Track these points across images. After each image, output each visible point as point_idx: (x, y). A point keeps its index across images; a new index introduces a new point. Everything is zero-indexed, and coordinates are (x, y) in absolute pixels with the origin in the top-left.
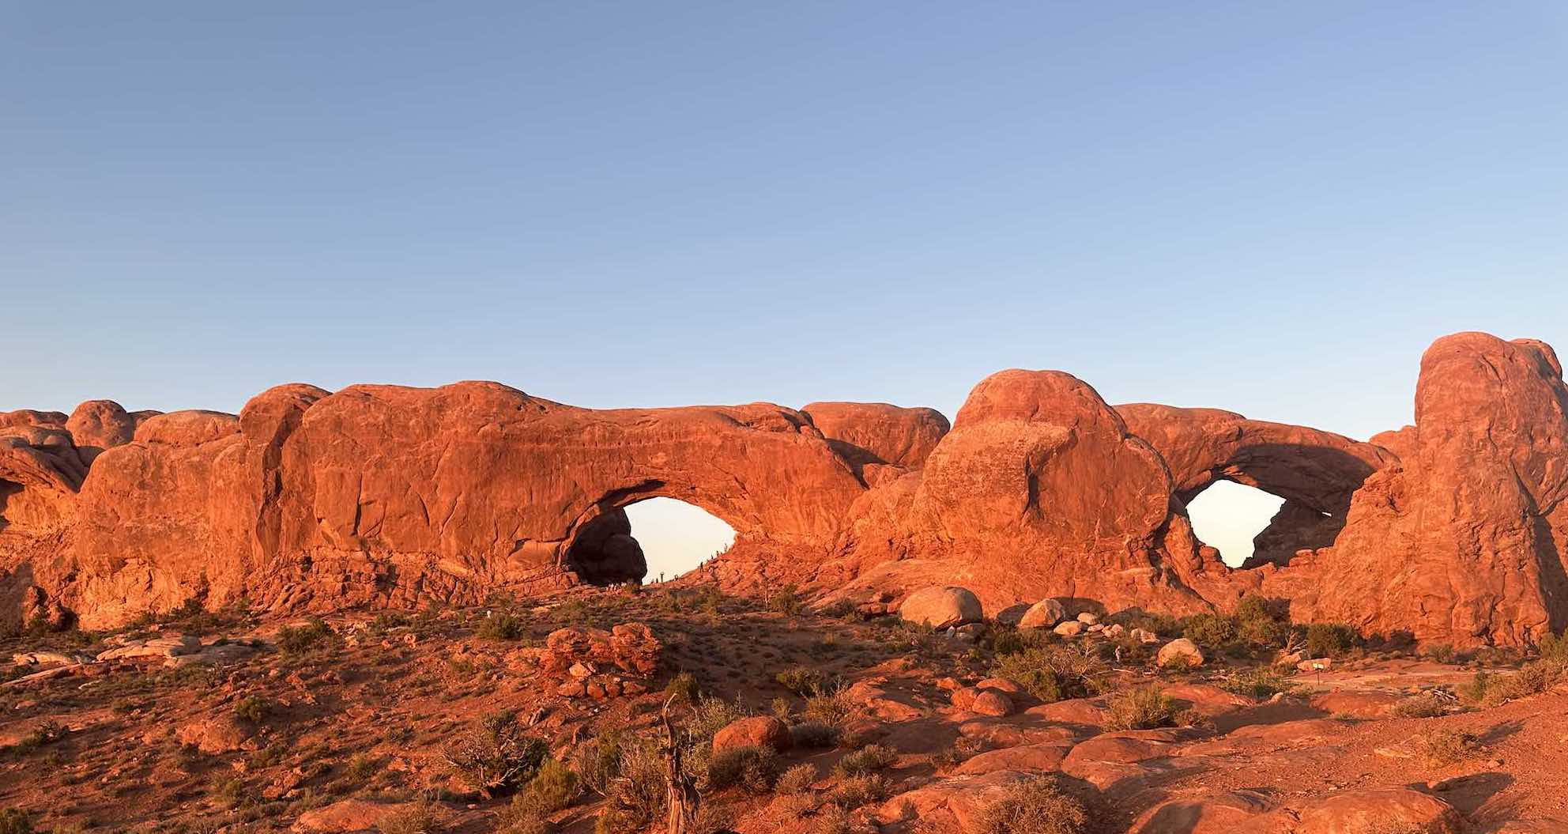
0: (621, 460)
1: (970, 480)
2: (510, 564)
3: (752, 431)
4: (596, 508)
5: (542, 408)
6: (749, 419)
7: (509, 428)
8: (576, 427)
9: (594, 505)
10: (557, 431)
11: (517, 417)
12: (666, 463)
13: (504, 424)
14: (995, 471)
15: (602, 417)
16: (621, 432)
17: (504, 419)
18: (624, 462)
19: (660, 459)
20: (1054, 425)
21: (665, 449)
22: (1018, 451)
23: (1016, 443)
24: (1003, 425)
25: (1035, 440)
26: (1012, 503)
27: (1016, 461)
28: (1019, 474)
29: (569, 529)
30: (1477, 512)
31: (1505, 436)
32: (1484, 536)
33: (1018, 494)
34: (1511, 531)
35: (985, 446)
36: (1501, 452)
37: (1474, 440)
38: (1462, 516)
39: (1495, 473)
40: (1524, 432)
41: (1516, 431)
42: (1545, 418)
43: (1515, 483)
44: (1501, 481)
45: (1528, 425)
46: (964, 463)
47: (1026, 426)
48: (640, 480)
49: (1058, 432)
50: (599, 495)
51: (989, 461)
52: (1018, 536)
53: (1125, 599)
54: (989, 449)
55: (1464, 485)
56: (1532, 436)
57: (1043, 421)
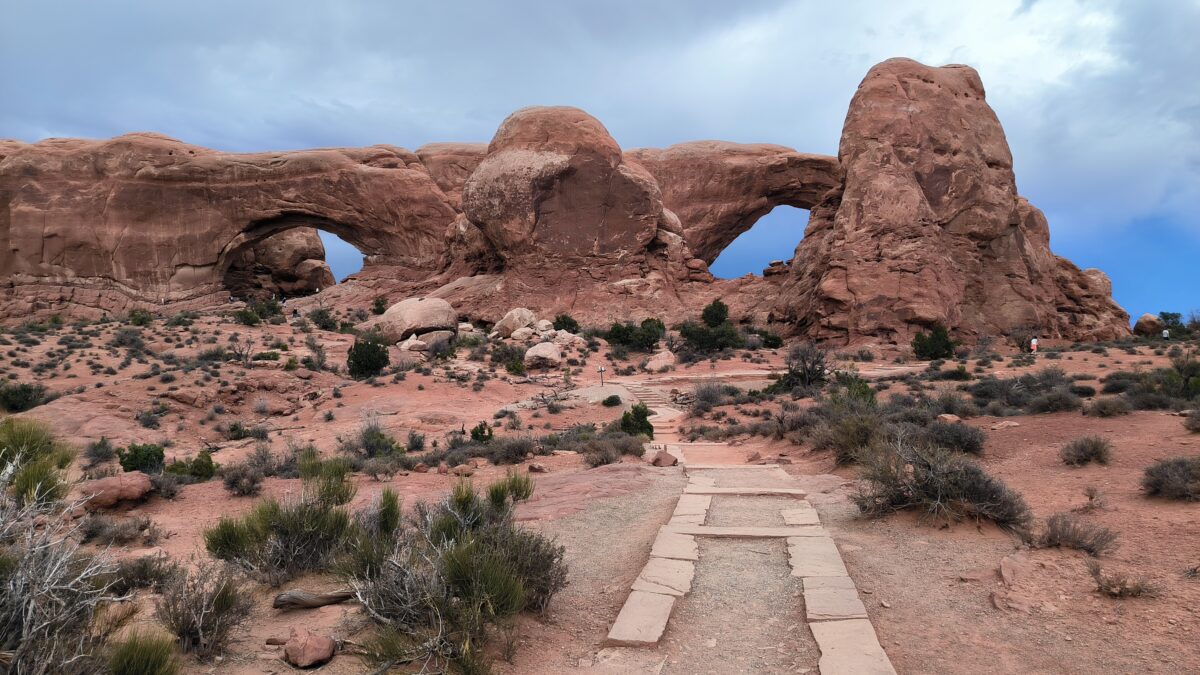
0: (258, 195)
1: (490, 203)
2: (172, 285)
3: (365, 168)
4: (242, 235)
5: (191, 152)
6: (365, 158)
7: (161, 170)
8: (218, 168)
9: (240, 233)
10: (202, 172)
11: (168, 161)
12: (297, 197)
13: (157, 167)
14: (507, 195)
15: (240, 159)
16: (257, 171)
17: (157, 163)
18: (262, 197)
19: (291, 194)
20: (559, 153)
21: (294, 184)
22: (526, 176)
23: (525, 170)
24: (515, 155)
25: (540, 168)
26: (522, 224)
27: (523, 185)
28: (527, 198)
29: (219, 254)
30: (876, 221)
31: (909, 151)
32: (883, 243)
33: (526, 216)
34: (910, 238)
35: (501, 173)
36: (904, 166)
37: (879, 155)
38: (863, 225)
39: (897, 185)
40: (927, 147)
41: (919, 146)
42: (951, 134)
43: (916, 194)
44: (901, 192)
45: (932, 140)
46: (487, 188)
47: (535, 155)
48: (276, 211)
49: (559, 159)
50: (244, 224)
51: (503, 186)
52: (530, 253)
53: (614, 307)
54: (504, 175)
55: (866, 197)
56: (936, 151)
57: (550, 149)
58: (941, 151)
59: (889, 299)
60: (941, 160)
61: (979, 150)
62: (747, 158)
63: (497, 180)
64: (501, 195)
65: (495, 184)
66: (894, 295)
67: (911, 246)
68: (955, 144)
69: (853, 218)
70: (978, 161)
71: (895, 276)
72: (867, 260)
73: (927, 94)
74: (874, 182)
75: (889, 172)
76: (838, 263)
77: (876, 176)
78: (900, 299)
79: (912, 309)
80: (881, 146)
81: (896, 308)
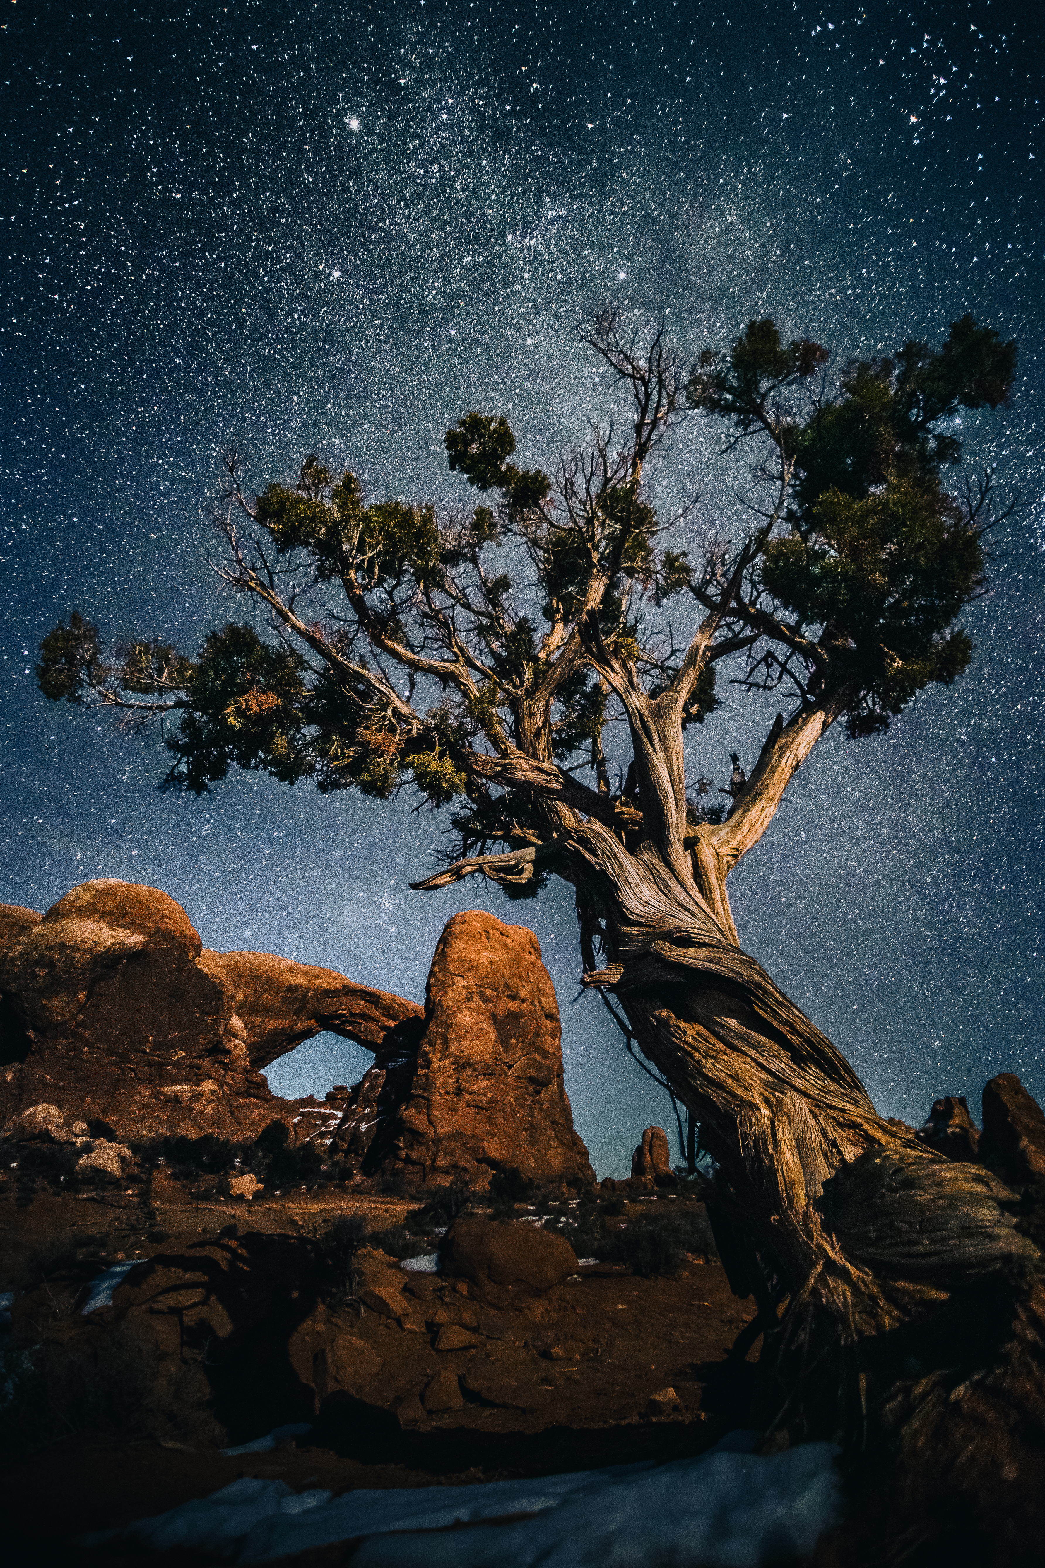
1: (33, 973)
14: (59, 967)
20: (133, 933)
22: (89, 951)
23: (89, 944)
24: (82, 925)
25: (109, 944)
26: (68, 1003)
27: (82, 960)
28: (83, 974)
30: (458, 1054)
31: (489, 993)
32: (463, 1077)
33: (76, 994)
34: (485, 1075)
35: (59, 941)
36: (483, 1006)
37: (464, 992)
38: (446, 1057)
39: (477, 1022)
40: (504, 992)
41: (496, 990)
42: (520, 984)
43: (492, 1034)
44: (481, 1029)
45: (507, 986)
46: (35, 955)
47: (106, 929)
49: (133, 939)
51: (57, 956)
52: (67, 1038)
53: (157, 1117)
54: (62, 945)
55: (451, 1029)
56: (509, 996)
57: (125, 927)
58: (513, 997)
59: (464, 1135)
60: (512, 1005)
61: (540, 1002)
62: (305, 978)
63: (51, 948)
64: (51, 965)
65: (47, 952)
66: (469, 1131)
67: (485, 1083)
68: (524, 993)
69: (438, 1048)
70: (540, 1013)
71: (471, 1110)
72: (447, 1093)
73: (504, 945)
74: (460, 1016)
75: (471, 1009)
76: (420, 1092)
77: (461, 1012)
78: (473, 1136)
79: (483, 1147)
80: (466, 984)
81: (469, 1146)
